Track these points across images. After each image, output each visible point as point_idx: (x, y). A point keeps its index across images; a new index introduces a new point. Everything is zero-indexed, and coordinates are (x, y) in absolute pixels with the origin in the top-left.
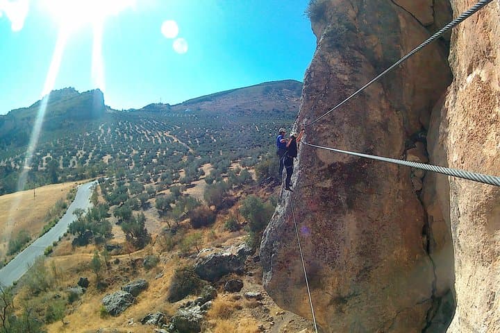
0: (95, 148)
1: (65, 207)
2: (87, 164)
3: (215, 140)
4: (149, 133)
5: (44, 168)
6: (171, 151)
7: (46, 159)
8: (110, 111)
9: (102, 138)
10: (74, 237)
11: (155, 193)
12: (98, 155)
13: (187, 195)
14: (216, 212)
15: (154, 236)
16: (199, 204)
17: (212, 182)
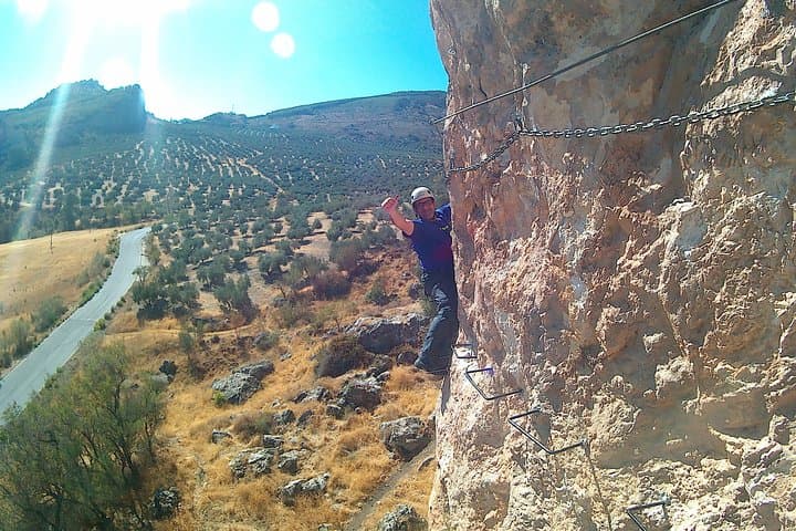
0: (131, 178)
1: (107, 265)
2: (119, 202)
3: (317, 178)
4: (214, 159)
5: (51, 206)
6: (251, 190)
7: (55, 191)
8: (153, 120)
9: (141, 163)
10: (139, 307)
11: (250, 249)
12: (136, 189)
13: (301, 254)
14: (350, 280)
15: (263, 307)
16: (325, 268)
17: (337, 239)
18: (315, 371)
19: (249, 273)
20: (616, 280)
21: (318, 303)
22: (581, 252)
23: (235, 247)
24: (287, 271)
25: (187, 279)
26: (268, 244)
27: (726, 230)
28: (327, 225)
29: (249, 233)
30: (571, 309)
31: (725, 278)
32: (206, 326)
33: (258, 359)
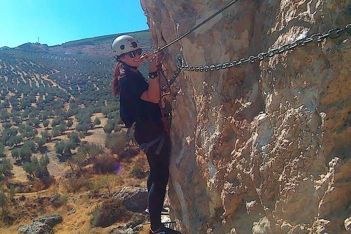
3: (98, 89)
4: (26, 74)
6: (52, 97)
11: (50, 137)
13: (86, 142)
14: (119, 161)
15: (57, 178)
16: (101, 152)
17: (111, 132)
18: (91, 223)
19: (48, 154)
20: (230, 165)
21: (96, 176)
22: (212, 146)
23: (40, 136)
24: (75, 154)
25: (5, 156)
26: (62, 134)
27: (283, 132)
28: (104, 122)
29: (50, 126)
30: (208, 184)
31: (285, 165)
32: (16, 189)
33: (52, 213)
